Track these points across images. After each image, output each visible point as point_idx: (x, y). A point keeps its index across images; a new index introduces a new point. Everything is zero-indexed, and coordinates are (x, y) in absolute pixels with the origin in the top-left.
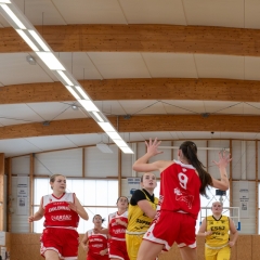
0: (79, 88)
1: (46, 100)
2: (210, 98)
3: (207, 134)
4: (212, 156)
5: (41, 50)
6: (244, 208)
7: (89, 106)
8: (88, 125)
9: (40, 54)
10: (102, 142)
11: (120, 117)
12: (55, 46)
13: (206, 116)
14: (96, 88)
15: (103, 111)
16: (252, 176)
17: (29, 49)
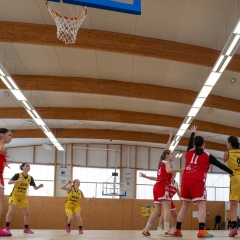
0: (34, 112)
1: (13, 117)
2: (111, 121)
3: (108, 141)
4: (110, 154)
5: (13, 88)
6: (128, 184)
7: (39, 122)
8: (38, 133)
9: (13, 91)
10: (46, 143)
11: (57, 129)
12: (22, 87)
13: (107, 130)
14: (45, 112)
15: (48, 125)
16: (133, 166)
17: (6, 87)
